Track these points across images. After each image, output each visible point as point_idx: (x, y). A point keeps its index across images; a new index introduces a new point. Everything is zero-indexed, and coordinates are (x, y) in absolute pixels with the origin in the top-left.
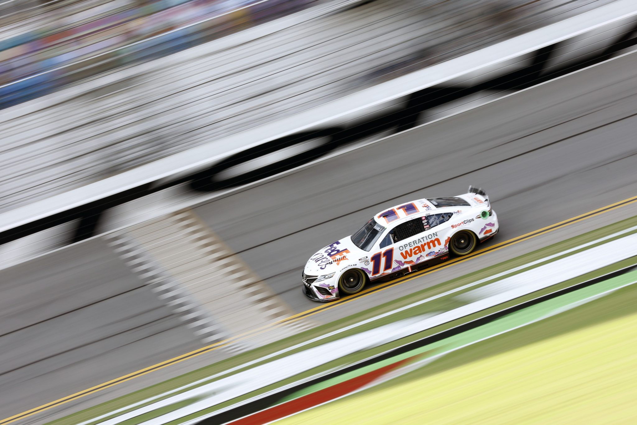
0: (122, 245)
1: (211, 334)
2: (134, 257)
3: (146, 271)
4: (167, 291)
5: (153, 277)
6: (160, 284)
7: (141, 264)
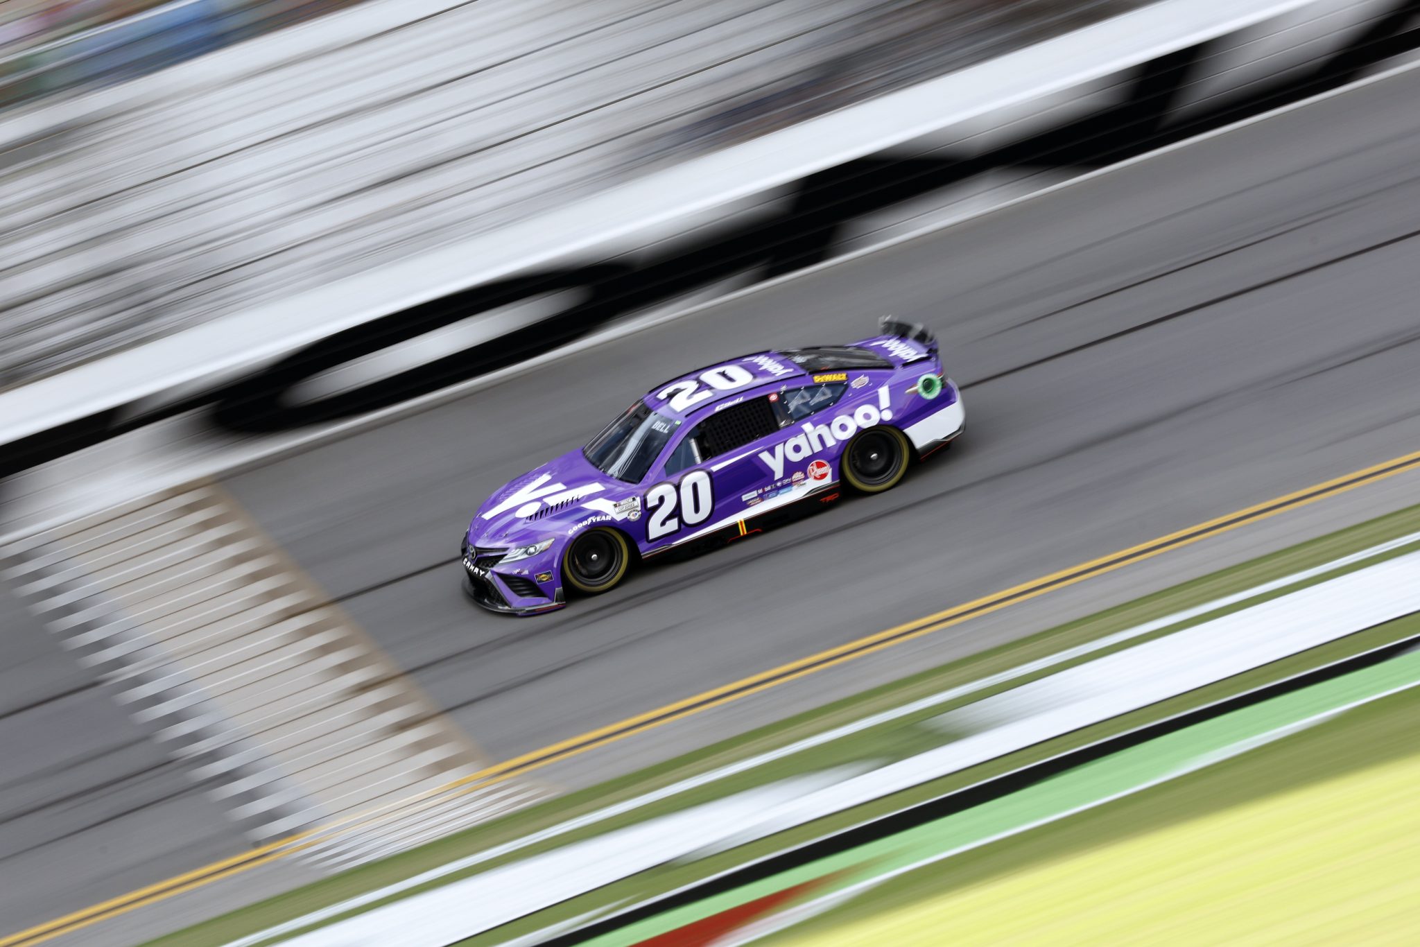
0: (37, 575)
1: (271, 816)
2: (69, 609)
3: (102, 645)
4: (157, 699)
5: (120, 663)
6: (138, 681)
7: (85, 627)
